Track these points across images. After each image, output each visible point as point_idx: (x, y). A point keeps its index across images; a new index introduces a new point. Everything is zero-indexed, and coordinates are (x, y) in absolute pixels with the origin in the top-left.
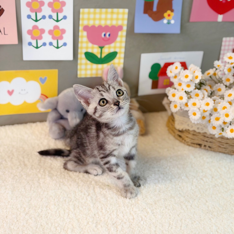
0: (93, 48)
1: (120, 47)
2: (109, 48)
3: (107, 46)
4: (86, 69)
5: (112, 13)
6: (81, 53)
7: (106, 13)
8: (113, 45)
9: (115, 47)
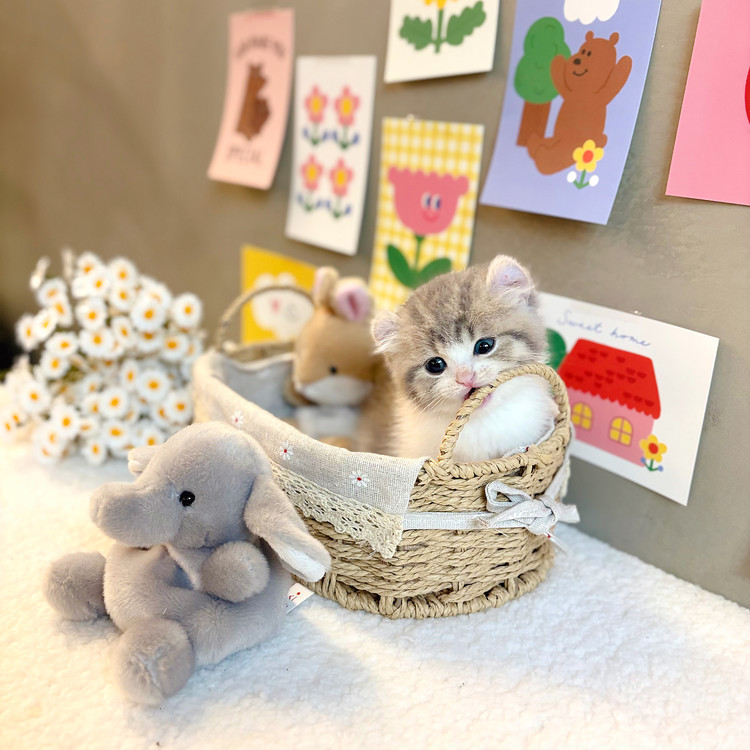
0: (402, 235)
1: (459, 248)
2: (436, 244)
3: (430, 238)
5: (448, 135)
7: (435, 133)
8: (443, 236)
9: (448, 245)
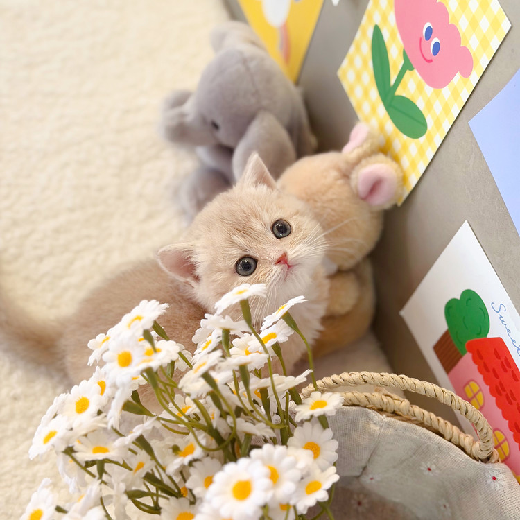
0: (393, 35)
2: (420, 89)
4: (358, 77)
6: (370, 18)
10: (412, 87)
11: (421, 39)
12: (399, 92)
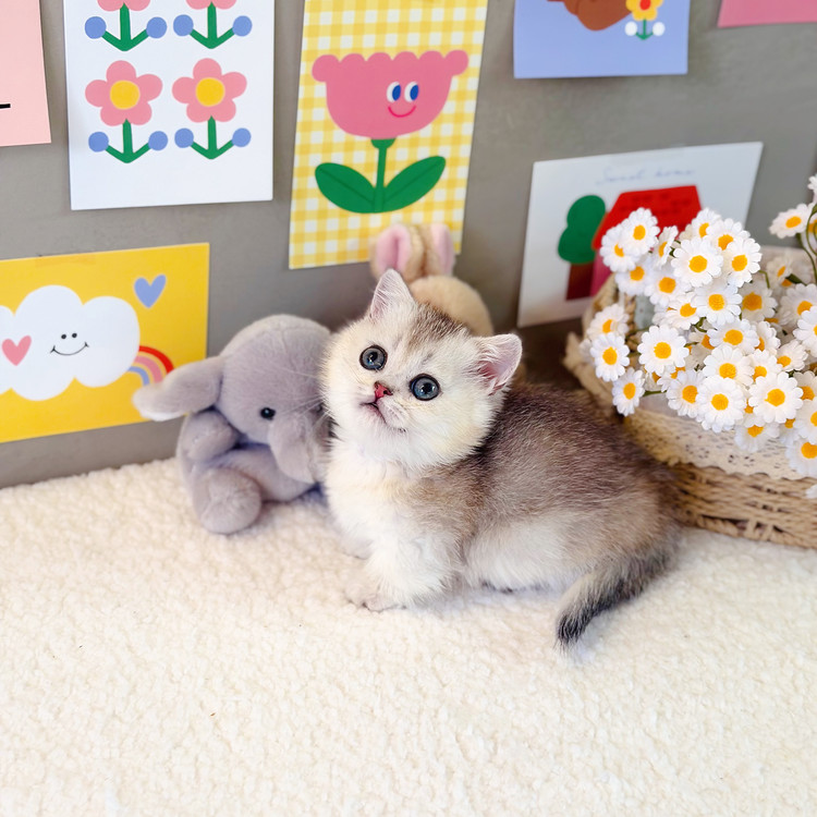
0: (349, 147)
1: (456, 140)
2: (414, 144)
3: (402, 139)
4: (321, 236)
5: (429, 2)
6: (304, 171)
8: (427, 132)
9: (435, 141)
10: (403, 155)
11: (390, 109)
12: (389, 177)
